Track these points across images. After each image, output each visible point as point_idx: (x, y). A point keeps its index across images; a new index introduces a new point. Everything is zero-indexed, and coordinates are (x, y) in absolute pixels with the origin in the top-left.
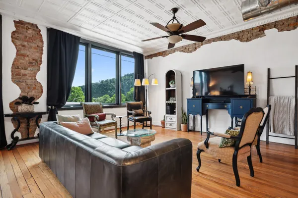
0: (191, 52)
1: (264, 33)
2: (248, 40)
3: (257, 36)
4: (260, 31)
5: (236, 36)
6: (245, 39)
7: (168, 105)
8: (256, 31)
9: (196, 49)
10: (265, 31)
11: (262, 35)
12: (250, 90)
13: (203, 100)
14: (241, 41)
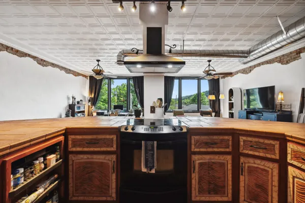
0: (248, 73)
1: (300, 56)
2: (287, 63)
3: (295, 59)
4: (297, 54)
5: (278, 59)
6: (285, 62)
7: (230, 113)
8: (293, 54)
9: (251, 71)
10: (301, 54)
11: (298, 58)
12: (281, 107)
13: (247, 112)
14: (282, 64)
